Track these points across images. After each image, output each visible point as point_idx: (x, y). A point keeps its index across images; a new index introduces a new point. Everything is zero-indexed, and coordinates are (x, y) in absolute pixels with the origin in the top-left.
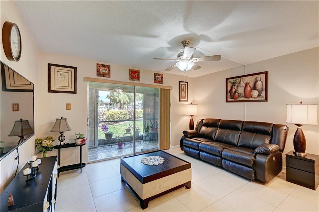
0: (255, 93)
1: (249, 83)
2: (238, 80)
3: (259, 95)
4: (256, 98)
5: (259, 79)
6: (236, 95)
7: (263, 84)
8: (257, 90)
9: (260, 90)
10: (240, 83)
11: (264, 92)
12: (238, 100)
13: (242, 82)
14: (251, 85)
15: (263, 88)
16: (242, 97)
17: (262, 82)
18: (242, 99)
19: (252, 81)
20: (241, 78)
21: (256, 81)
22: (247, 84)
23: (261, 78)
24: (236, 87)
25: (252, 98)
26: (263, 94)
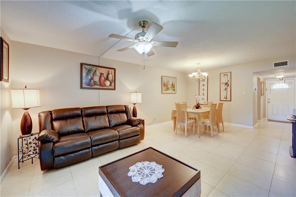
0: (108, 83)
1: (103, 74)
2: (94, 69)
3: (110, 85)
4: (108, 87)
5: (110, 72)
6: (92, 82)
7: (113, 77)
8: (109, 81)
9: (111, 81)
10: (95, 71)
11: (113, 83)
12: (94, 87)
13: (97, 71)
14: (105, 75)
15: (113, 80)
16: (97, 85)
17: (112, 75)
18: (98, 87)
19: (105, 73)
20: (97, 68)
21: (109, 73)
22: (102, 74)
23: (111, 72)
24: (91, 75)
25: (106, 86)
26: (113, 85)
